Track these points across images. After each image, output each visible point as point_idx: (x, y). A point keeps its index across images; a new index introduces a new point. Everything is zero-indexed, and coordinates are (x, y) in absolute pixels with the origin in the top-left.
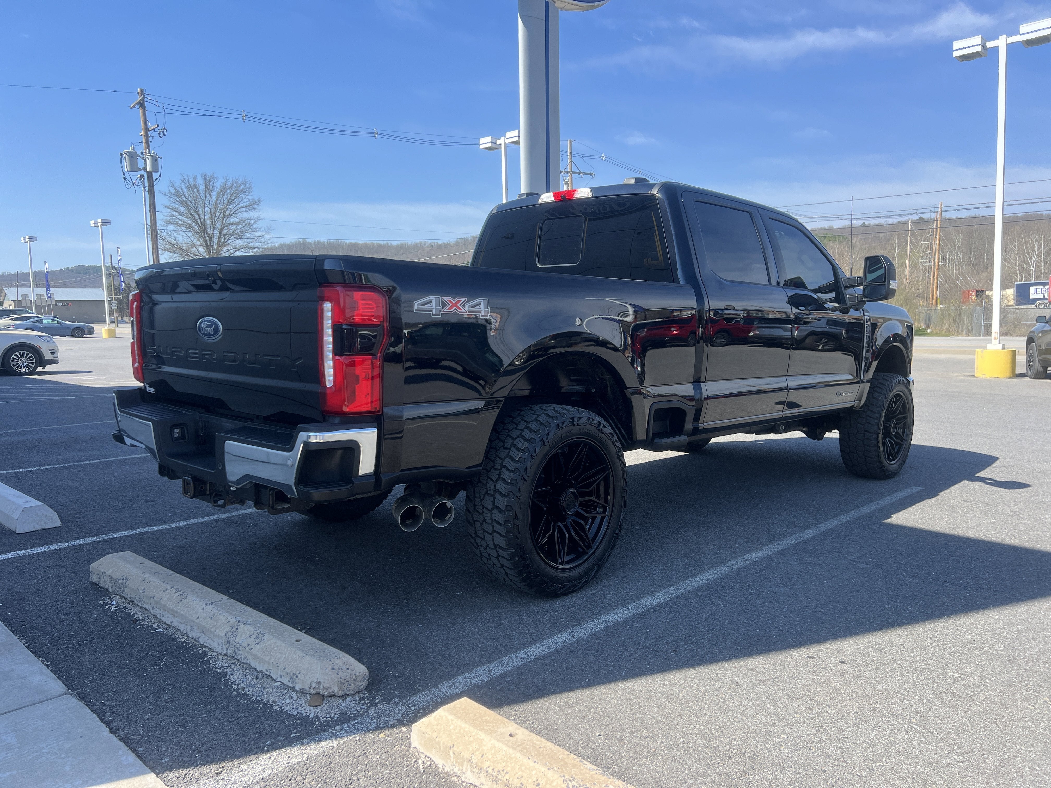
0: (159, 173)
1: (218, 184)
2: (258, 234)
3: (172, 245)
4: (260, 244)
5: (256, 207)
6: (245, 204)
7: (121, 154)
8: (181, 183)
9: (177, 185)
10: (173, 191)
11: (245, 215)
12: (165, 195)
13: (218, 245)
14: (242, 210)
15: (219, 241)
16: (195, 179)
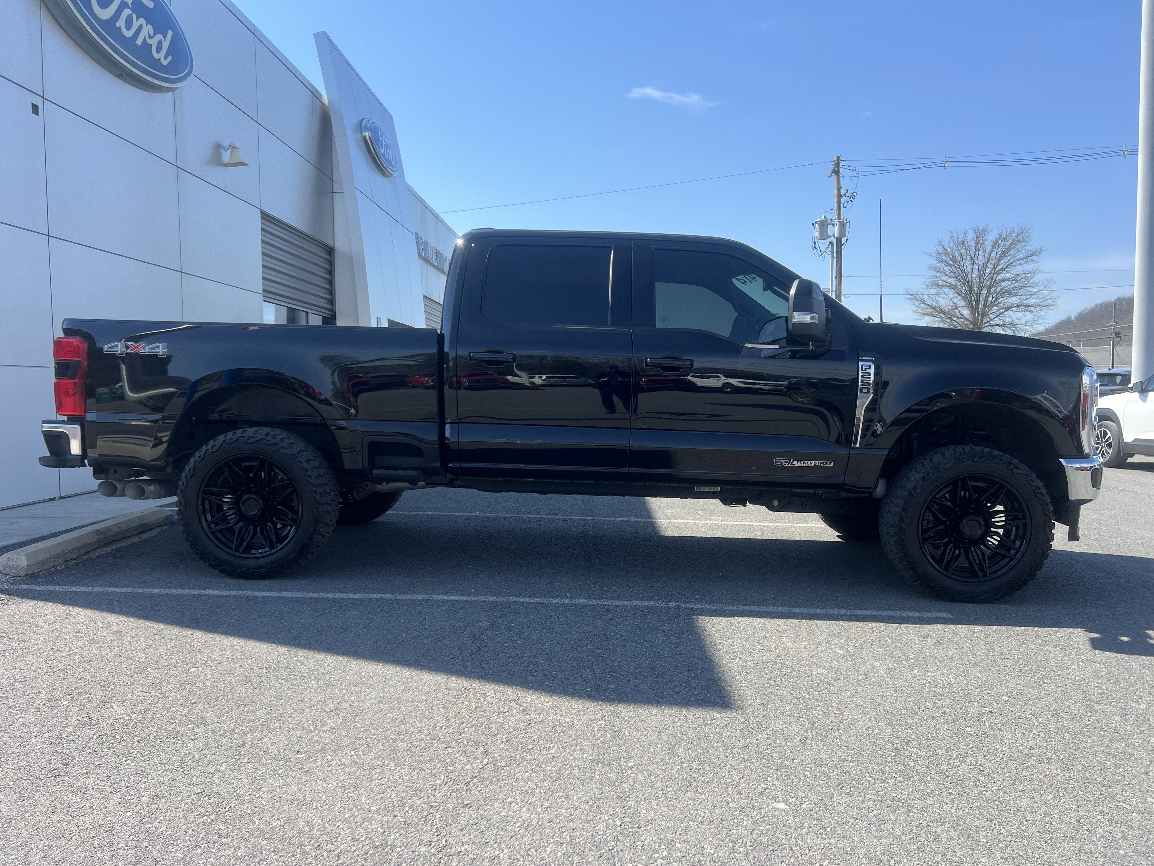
0: (846, 238)
1: (991, 237)
2: (1035, 290)
3: (934, 308)
4: (1037, 300)
5: (1035, 258)
6: (1021, 256)
7: (813, 224)
8: (950, 241)
9: (945, 243)
10: (941, 250)
11: (1018, 269)
12: (930, 255)
13: (985, 306)
14: (1018, 262)
15: (986, 301)
16: (965, 234)
